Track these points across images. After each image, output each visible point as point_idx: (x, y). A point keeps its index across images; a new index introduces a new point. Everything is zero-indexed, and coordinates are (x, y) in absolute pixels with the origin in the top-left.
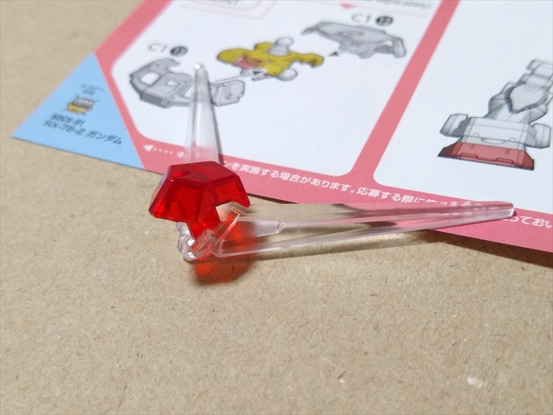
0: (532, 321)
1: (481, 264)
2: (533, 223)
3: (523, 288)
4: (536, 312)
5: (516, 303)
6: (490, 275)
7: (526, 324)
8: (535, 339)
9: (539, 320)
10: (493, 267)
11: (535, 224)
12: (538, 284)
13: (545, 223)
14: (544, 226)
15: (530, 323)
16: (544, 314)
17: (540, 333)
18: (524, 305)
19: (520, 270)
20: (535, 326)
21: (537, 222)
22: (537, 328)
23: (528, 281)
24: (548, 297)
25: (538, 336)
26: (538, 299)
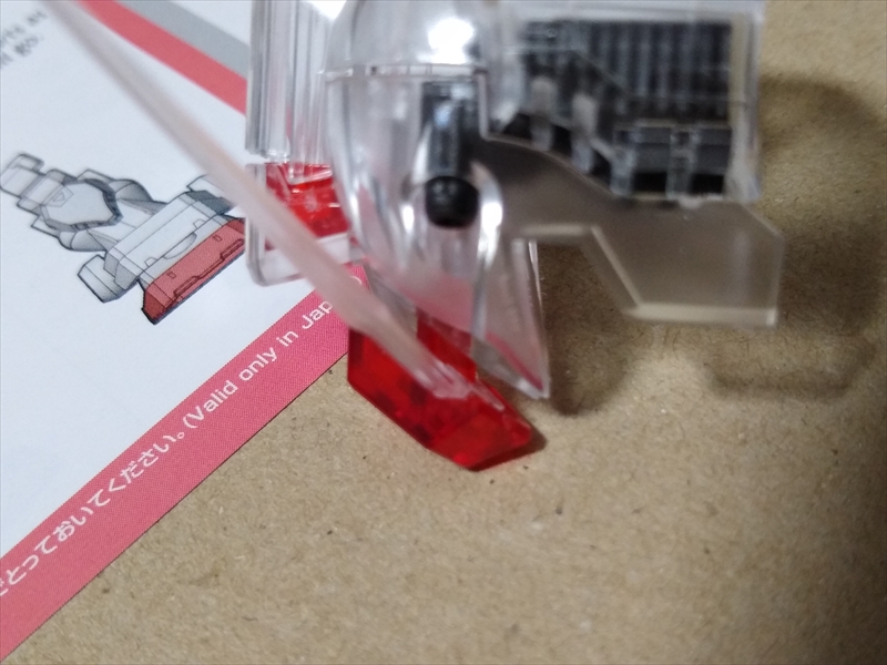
0: (206, 629)
1: (55, 652)
2: (61, 539)
3: (140, 611)
4: (194, 615)
5: (160, 636)
6: (85, 649)
7: (205, 641)
8: (238, 642)
9: (210, 618)
10: (72, 635)
11: (62, 537)
12: (148, 585)
13: (72, 523)
14: (77, 527)
15: (208, 634)
16: (204, 604)
17: (233, 629)
18: (171, 627)
19: (105, 596)
20: (217, 631)
21: (61, 533)
22: (222, 628)
23: (133, 597)
24: (179, 582)
25: (237, 636)
26: (173, 598)
